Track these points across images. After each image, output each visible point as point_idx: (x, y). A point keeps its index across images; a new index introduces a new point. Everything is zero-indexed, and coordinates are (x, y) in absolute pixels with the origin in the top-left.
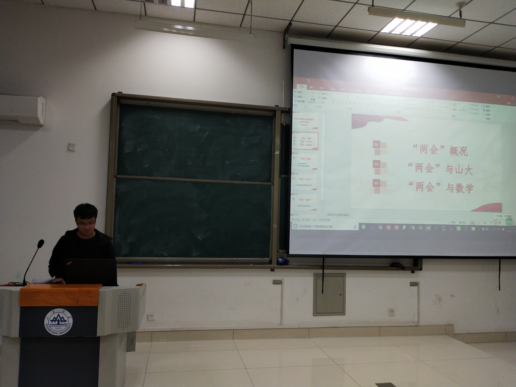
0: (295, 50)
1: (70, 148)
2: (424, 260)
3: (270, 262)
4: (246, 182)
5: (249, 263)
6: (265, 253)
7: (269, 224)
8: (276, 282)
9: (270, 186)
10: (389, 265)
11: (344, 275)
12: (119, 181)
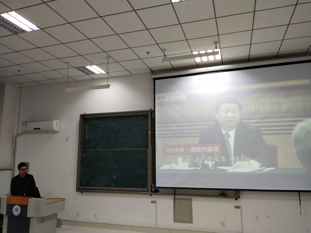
0: (156, 81)
1: (67, 139)
2: (241, 192)
3: (148, 191)
4: (135, 149)
5: (137, 191)
6: (145, 186)
7: (147, 170)
8: (153, 202)
9: (147, 150)
10: (219, 194)
11: (191, 200)
12: (83, 152)
